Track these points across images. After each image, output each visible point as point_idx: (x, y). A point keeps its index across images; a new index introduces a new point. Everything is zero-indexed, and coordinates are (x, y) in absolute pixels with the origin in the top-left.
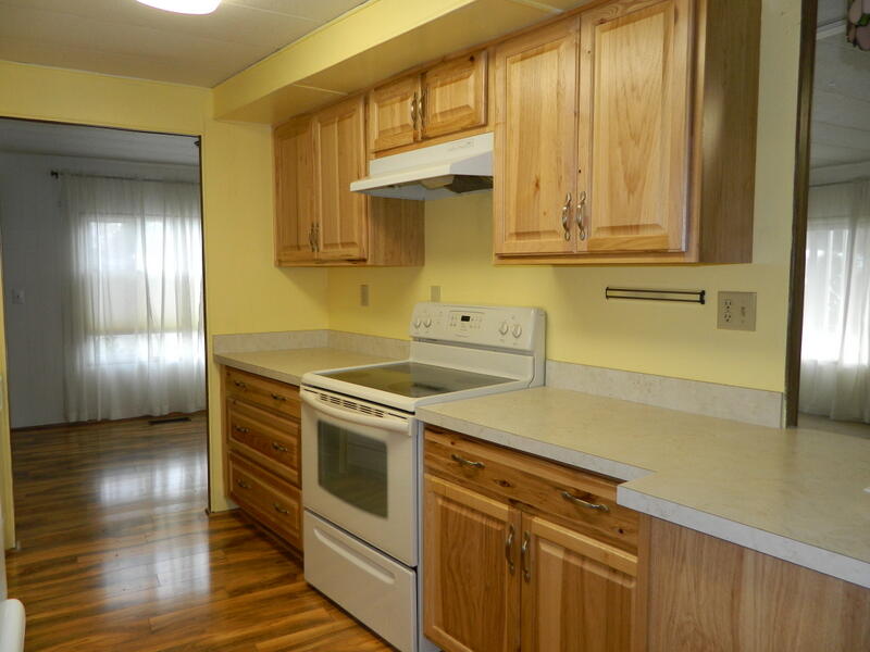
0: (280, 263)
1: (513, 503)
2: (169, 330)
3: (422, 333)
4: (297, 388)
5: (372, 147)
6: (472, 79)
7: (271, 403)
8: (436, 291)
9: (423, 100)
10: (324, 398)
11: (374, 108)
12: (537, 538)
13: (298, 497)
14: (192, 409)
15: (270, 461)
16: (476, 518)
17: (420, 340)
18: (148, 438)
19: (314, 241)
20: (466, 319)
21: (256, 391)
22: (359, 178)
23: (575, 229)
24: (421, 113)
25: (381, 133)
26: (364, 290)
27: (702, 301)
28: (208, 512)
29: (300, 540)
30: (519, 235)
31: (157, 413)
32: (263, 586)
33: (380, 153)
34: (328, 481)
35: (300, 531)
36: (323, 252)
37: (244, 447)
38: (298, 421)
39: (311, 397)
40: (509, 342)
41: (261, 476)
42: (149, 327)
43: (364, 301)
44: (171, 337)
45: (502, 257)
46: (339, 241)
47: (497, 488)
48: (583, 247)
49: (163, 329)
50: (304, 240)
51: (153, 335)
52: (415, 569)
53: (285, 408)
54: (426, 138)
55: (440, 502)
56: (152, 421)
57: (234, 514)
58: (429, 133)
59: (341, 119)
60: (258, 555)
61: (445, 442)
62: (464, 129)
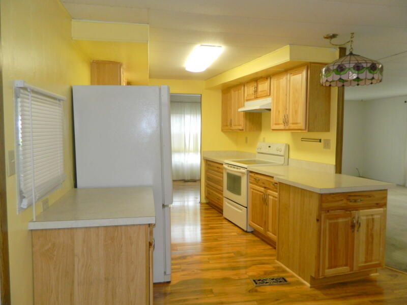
0: (222, 130)
1: (265, 188)
2: (191, 152)
3: (259, 151)
4: (222, 164)
5: (245, 99)
6: (267, 84)
7: (216, 169)
8: (264, 138)
9: (257, 88)
10: (228, 166)
11: (246, 88)
12: (269, 195)
13: (222, 194)
14: (197, 178)
15: (216, 186)
16: (258, 192)
17: (259, 153)
18: (183, 185)
19: (231, 124)
20: (269, 147)
21: (213, 166)
22: (242, 107)
23: (286, 124)
24: (256, 91)
25: (248, 95)
26: (246, 138)
27: (320, 142)
28: (200, 203)
29: (222, 207)
30: (276, 124)
31: (186, 179)
32: (212, 217)
33: (247, 100)
34: (229, 189)
35: (222, 204)
36: (234, 128)
37: (210, 183)
38: (222, 173)
39: (225, 166)
40: (279, 153)
41: (214, 190)
42: (185, 151)
43: (246, 142)
44: (191, 154)
45: (273, 130)
46: (237, 124)
47: (262, 184)
48: (287, 128)
49: (189, 151)
50: (229, 124)
51: (186, 154)
52: (247, 207)
53: (220, 170)
54: (257, 98)
55: (252, 190)
56: (185, 181)
57: (207, 204)
58: (258, 96)
59: (238, 90)
60: (212, 212)
61: (253, 175)
62: (265, 96)
